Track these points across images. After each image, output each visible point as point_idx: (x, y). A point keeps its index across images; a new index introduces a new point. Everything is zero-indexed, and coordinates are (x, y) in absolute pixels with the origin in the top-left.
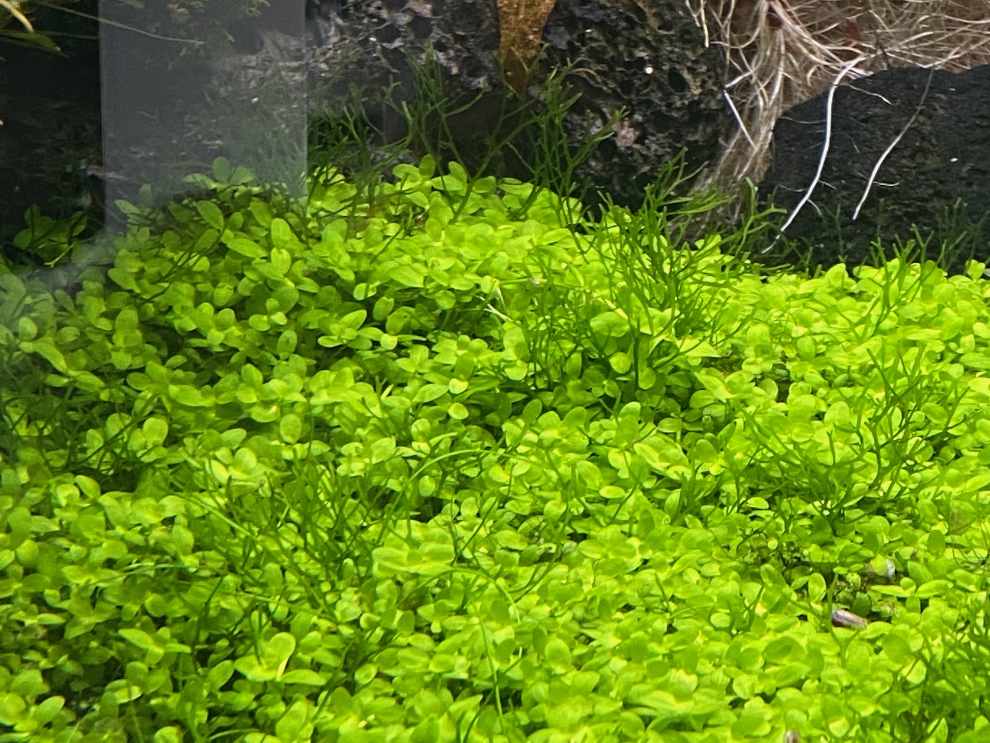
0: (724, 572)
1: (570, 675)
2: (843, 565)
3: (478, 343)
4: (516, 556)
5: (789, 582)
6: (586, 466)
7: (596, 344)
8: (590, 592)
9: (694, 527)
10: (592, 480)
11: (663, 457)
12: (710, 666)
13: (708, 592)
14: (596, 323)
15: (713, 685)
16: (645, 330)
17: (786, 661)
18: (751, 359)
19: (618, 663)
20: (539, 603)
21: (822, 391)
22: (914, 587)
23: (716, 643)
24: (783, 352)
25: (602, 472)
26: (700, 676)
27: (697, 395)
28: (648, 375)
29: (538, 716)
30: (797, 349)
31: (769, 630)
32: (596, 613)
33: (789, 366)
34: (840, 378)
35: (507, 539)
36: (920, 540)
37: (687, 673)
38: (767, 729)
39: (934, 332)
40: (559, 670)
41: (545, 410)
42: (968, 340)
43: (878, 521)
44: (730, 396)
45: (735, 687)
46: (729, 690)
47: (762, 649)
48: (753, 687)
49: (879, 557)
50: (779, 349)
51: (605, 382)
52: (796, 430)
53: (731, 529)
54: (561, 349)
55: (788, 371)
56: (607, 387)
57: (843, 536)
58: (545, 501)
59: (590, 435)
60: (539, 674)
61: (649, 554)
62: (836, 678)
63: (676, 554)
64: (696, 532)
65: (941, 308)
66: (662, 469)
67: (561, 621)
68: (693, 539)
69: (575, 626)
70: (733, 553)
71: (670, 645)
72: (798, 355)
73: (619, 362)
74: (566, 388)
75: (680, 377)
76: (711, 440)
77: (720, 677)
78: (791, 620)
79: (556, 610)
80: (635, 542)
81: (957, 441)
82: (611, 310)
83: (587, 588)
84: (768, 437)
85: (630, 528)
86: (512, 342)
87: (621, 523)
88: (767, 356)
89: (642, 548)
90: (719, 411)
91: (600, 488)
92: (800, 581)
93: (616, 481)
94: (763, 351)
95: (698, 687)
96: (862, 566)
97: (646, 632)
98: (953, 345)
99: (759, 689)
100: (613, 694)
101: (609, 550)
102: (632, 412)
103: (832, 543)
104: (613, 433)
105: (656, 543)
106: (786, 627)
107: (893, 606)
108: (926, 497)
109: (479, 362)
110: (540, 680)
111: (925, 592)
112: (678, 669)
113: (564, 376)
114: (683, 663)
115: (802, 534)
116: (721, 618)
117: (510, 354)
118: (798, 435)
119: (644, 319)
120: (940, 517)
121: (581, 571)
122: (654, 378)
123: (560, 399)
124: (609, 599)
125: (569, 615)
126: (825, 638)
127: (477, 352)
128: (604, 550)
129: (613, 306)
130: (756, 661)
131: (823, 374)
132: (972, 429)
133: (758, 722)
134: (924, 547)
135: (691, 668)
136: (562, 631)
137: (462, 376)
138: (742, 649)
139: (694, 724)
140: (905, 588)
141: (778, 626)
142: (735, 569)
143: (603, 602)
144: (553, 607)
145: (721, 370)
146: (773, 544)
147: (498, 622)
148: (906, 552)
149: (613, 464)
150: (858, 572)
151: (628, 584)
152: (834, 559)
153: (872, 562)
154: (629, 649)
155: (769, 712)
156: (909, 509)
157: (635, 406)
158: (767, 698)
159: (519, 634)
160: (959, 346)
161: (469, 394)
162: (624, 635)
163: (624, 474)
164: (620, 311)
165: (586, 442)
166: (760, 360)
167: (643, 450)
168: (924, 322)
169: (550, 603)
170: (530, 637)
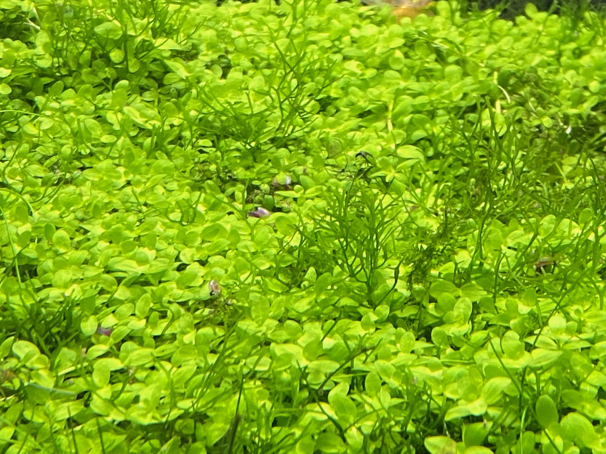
0: (181, 187)
1: (69, 253)
2: (259, 179)
3: (17, 43)
4: (40, 181)
5: (223, 192)
6: (91, 122)
7: (100, 44)
8: (87, 201)
9: (162, 159)
10: (95, 131)
11: (142, 115)
12: (166, 244)
13: (168, 200)
14: (99, 29)
15: (167, 256)
16: (131, 33)
17: (216, 239)
18: (205, 52)
19: (103, 244)
20: (52, 209)
21: (251, 72)
22: (303, 191)
23: (170, 230)
24: (225, 48)
25: (103, 127)
26: (158, 250)
27: (168, 76)
28: (134, 64)
29: (46, 281)
30: (235, 46)
31: (207, 221)
32: (91, 214)
33: (230, 57)
34: (264, 63)
35: (35, 171)
36: (309, 163)
37: (150, 250)
38: (201, 281)
39: (325, 35)
40: (62, 250)
41: (65, 88)
42: (346, 39)
43: (283, 151)
44: (188, 75)
45: (181, 257)
46: (177, 259)
47: (200, 233)
48: (192, 256)
49: (282, 173)
50: (223, 46)
51: (107, 69)
52: (230, 95)
53: (187, 159)
54: (77, 48)
55: (230, 60)
56: (108, 73)
57: (261, 162)
58: (62, 145)
59: (95, 102)
60: (48, 254)
61: (130, 177)
62: (246, 247)
63: (149, 176)
64: (163, 161)
65: (329, 19)
66: (142, 123)
67: (66, 220)
68: (159, 166)
69: (76, 223)
70: (187, 174)
71: (139, 231)
72: (235, 49)
73: (116, 55)
74: (81, 74)
75: (157, 65)
76: (175, 103)
77: (172, 251)
78: (221, 214)
79: (64, 213)
80: (121, 170)
81: (338, 102)
82: (110, 21)
83: (85, 199)
84: (212, 100)
85: (120, 162)
86: (41, 42)
87: (113, 158)
88: (214, 49)
89: (126, 173)
90: (181, 85)
91: (101, 137)
92: (230, 190)
93: (112, 132)
94: (212, 46)
95: (156, 258)
96: (270, 179)
97: (123, 224)
98: (337, 43)
99: (196, 258)
100: (97, 264)
101: (104, 175)
102: (123, 87)
103: (253, 167)
104: (110, 101)
105: (136, 170)
106: (219, 219)
107: (289, 204)
108: (314, 135)
109: (19, 56)
110: (50, 258)
111: (309, 194)
112: (144, 246)
113: (80, 66)
114: (146, 243)
115: (233, 161)
116: (176, 215)
117: (40, 50)
118: (231, 98)
119: (130, 26)
120: (323, 148)
121: (83, 188)
122: (139, 65)
123: (77, 81)
124: (100, 205)
125: (72, 216)
126: (242, 224)
127: (17, 49)
128: (101, 175)
129: (111, 18)
130: (196, 240)
131: (252, 61)
132: (347, 94)
133: (194, 276)
134: (311, 166)
135: (152, 246)
136: (67, 226)
137: (7, 66)
138: (187, 233)
139: (152, 281)
140: (297, 192)
141: (213, 218)
142: (188, 184)
143: (96, 207)
144: (62, 211)
145: (184, 60)
146: (213, 167)
147: (20, 221)
148: (299, 170)
149: (110, 121)
150: (268, 184)
151: (115, 195)
152: (253, 176)
153: (277, 176)
154: (111, 235)
155: (202, 271)
156: (303, 144)
157: (124, 82)
158: (203, 263)
159: (35, 228)
160: (341, 43)
161: (12, 77)
162: (107, 226)
163: (117, 127)
164: (116, 22)
165: (93, 108)
166: (210, 52)
167: (129, 111)
168: (319, 29)
169: (59, 209)
170: (43, 230)
